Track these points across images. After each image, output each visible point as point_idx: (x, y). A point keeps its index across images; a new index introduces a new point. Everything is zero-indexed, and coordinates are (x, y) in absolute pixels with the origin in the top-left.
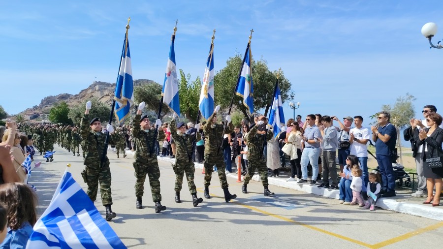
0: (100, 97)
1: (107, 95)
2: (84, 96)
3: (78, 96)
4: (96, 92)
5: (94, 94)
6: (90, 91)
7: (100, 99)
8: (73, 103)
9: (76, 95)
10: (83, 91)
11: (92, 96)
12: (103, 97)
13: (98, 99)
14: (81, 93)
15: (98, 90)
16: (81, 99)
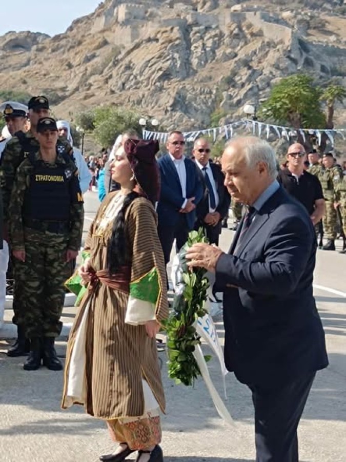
0: (129, 46)
1: (149, 40)
2: (80, 43)
3: (63, 42)
4: (118, 29)
5: (109, 37)
6: (100, 23)
7: (129, 53)
8: (46, 64)
9: (57, 38)
10: (77, 22)
11: (105, 43)
12: (137, 46)
13: (123, 53)
14: (71, 29)
15: (126, 23)
16: (72, 54)
